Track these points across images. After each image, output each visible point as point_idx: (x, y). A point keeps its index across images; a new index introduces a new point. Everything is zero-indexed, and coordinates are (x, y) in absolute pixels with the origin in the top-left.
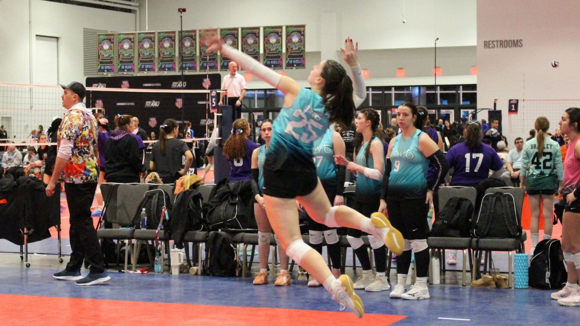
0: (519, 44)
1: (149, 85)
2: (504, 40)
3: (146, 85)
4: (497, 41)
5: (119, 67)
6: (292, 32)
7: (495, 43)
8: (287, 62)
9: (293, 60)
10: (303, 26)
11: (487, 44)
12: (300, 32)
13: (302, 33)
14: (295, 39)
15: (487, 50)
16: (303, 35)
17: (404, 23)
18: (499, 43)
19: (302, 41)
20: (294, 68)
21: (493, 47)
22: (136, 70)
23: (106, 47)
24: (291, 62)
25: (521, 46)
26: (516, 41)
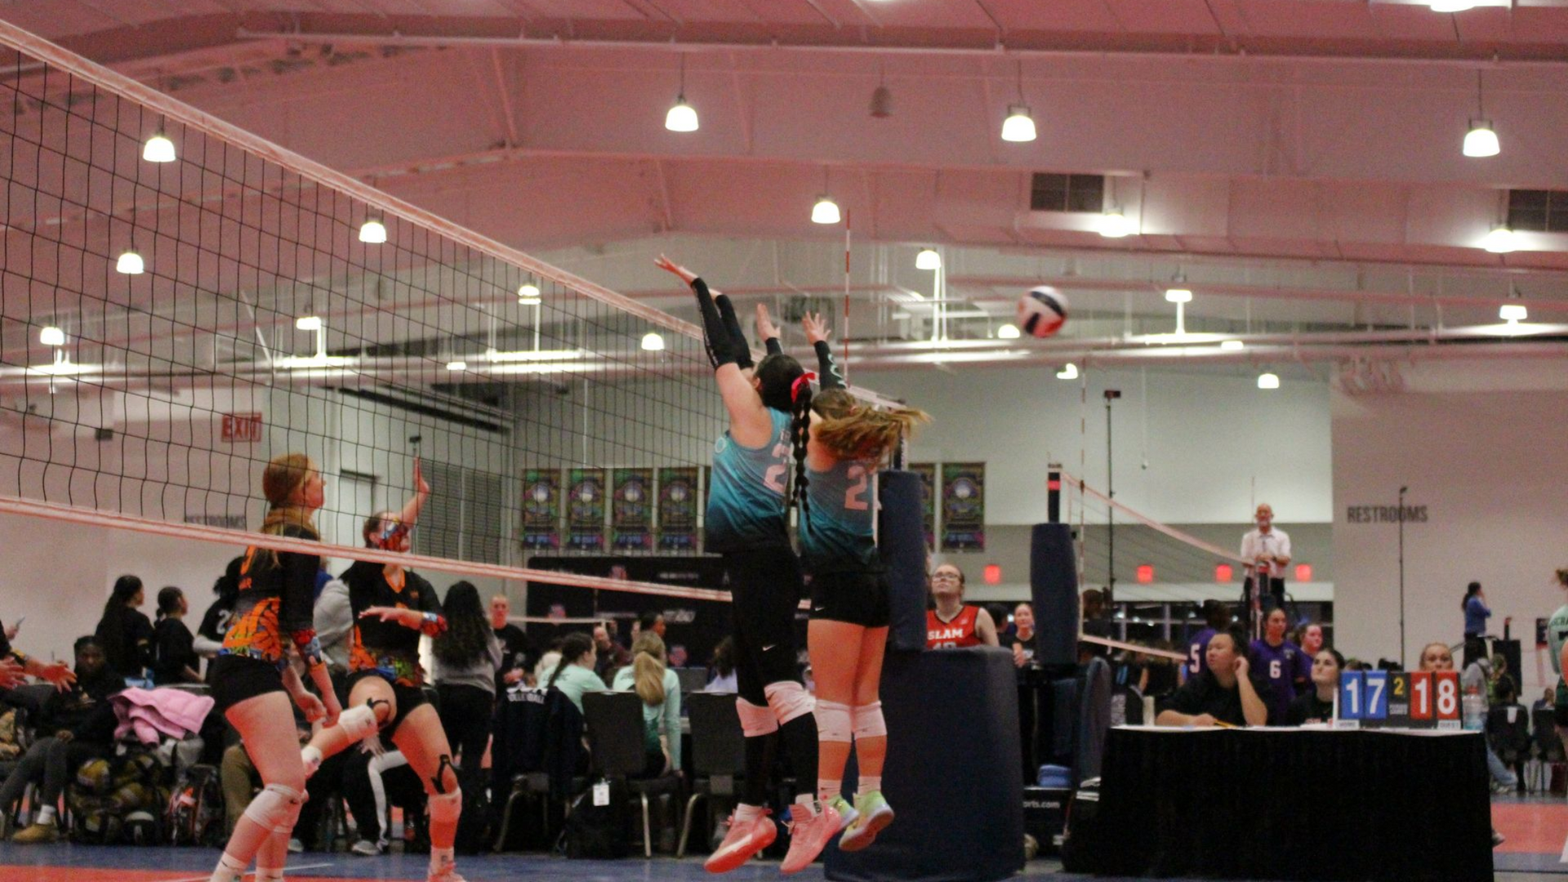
0: (1420, 515)
1: (673, 576)
2: (1388, 506)
3: (664, 576)
4: (1375, 509)
5: (568, 539)
6: (955, 477)
7: (1371, 513)
8: (945, 537)
9: (957, 534)
10: (981, 465)
11: (1353, 514)
12: (973, 477)
13: (978, 479)
14: (963, 491)
15: (1354, 526)
16: (981, 483)
17: (1144, 467)
18: (1378, 512)
19: (978, 495)
20: (960, 552)
21: (1368, 520)
22: (607, 544)
23: (541, 495)
24: (953, 537)
25: (1425, 519)
26: (1413, 510)
